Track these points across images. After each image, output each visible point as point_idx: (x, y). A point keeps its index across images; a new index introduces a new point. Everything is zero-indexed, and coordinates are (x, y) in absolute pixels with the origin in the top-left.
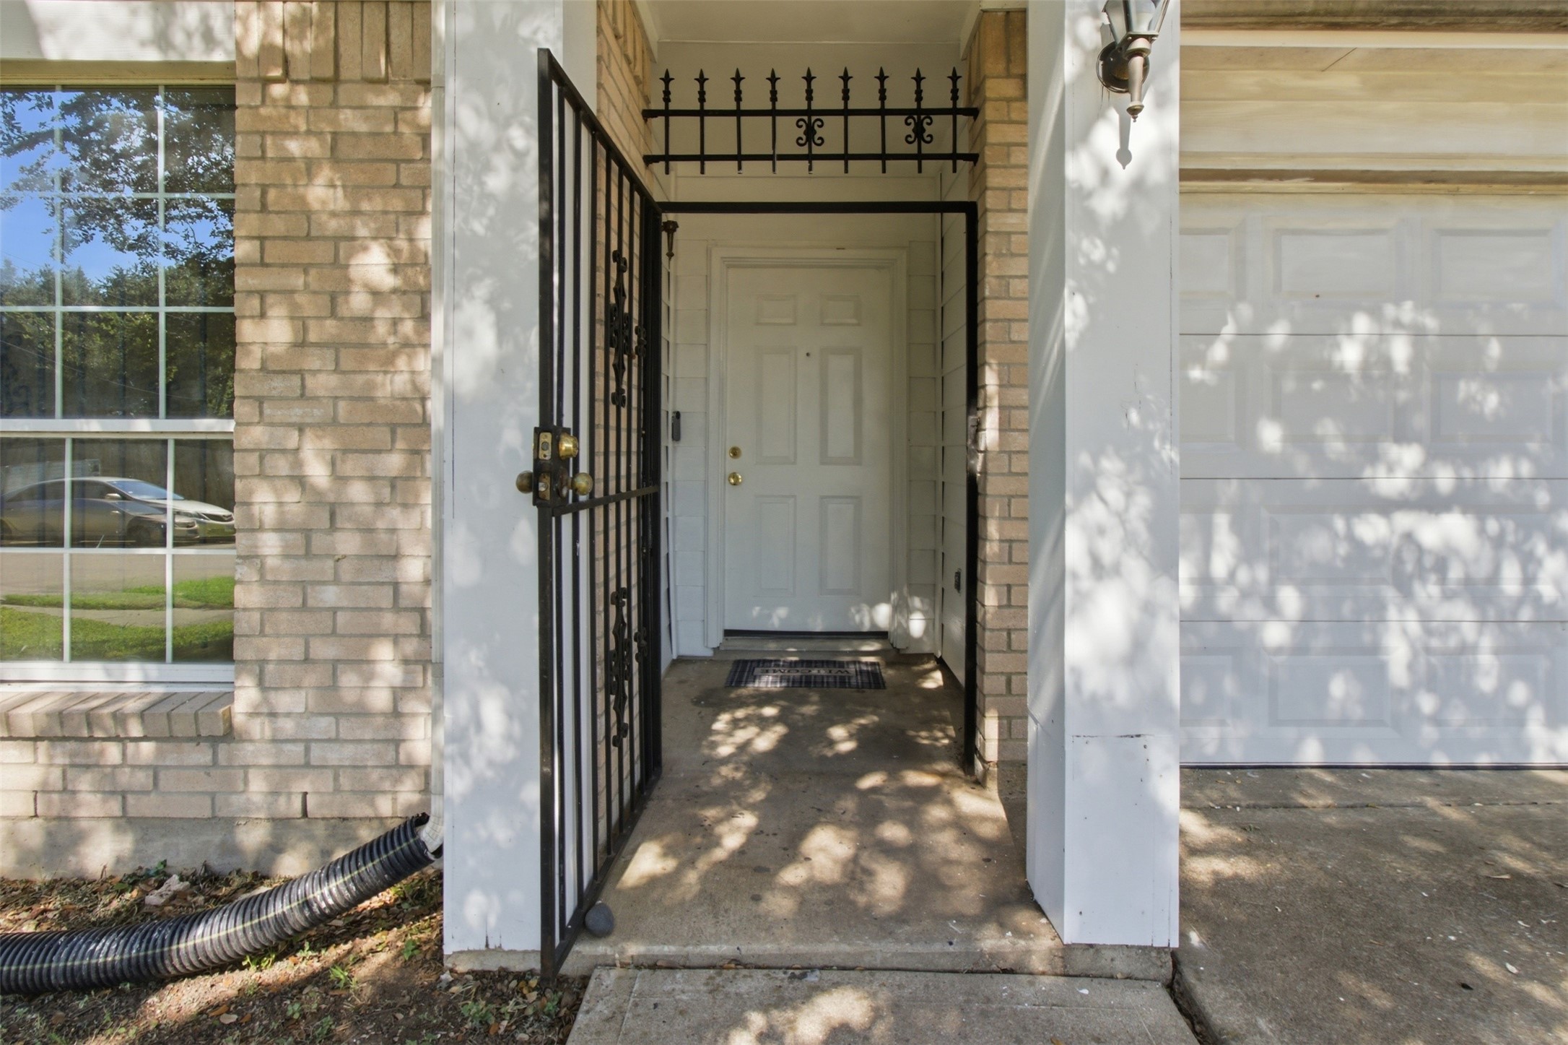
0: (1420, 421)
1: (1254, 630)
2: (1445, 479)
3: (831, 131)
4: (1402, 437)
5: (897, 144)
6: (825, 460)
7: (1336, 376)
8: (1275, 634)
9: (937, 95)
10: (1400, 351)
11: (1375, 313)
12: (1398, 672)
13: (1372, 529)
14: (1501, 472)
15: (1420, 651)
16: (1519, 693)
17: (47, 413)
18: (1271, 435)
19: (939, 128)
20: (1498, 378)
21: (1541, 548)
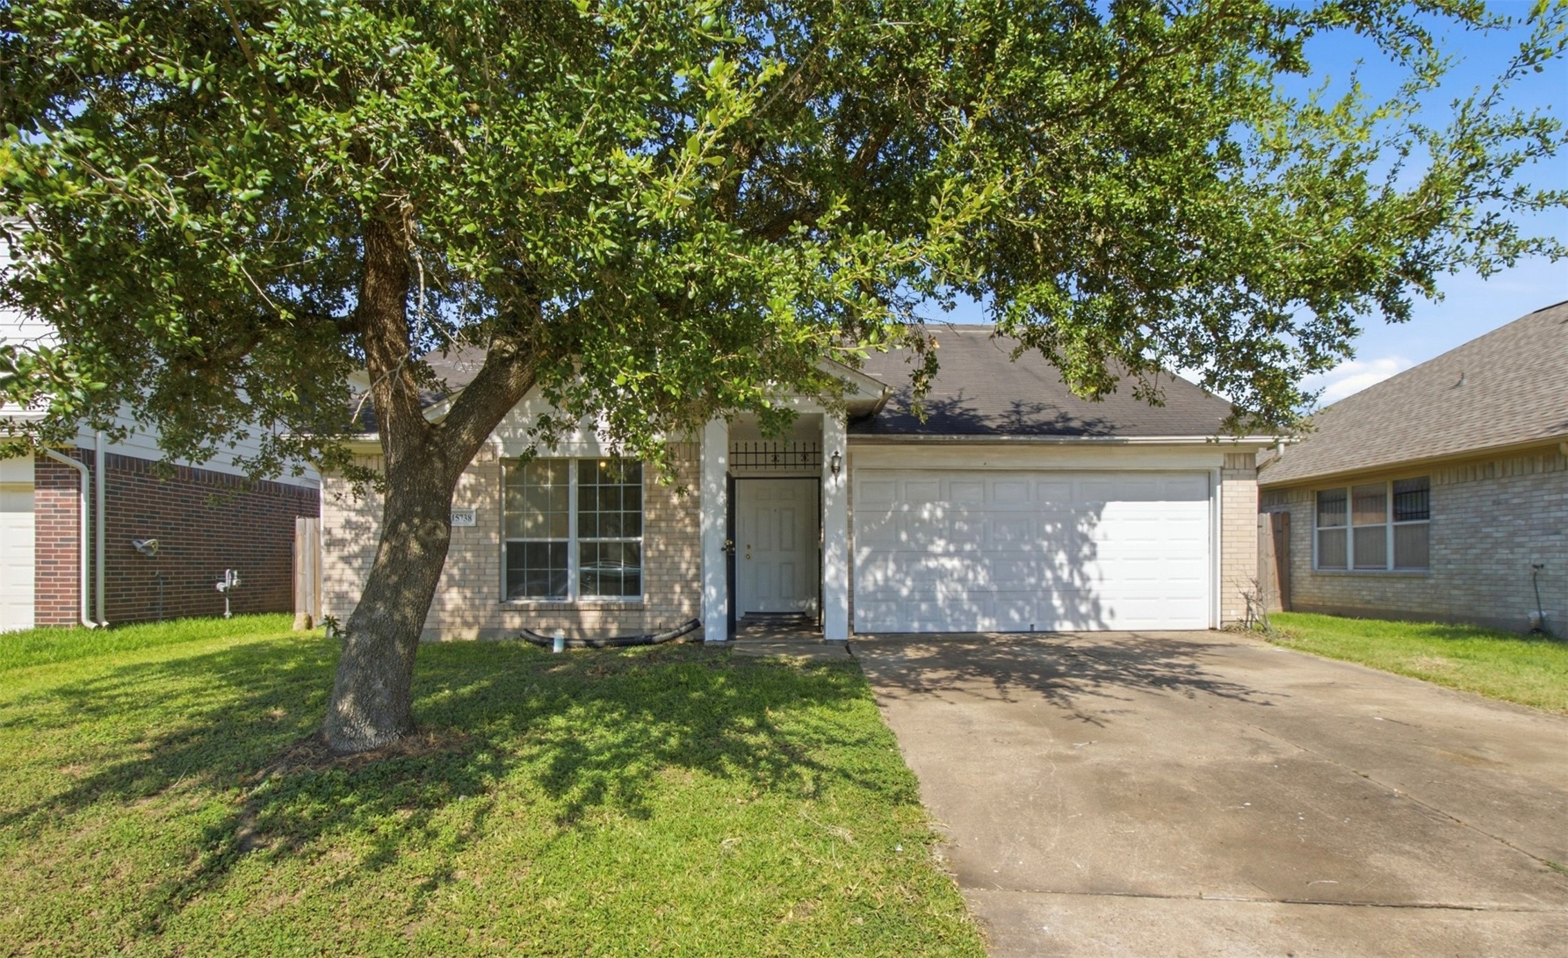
0: (945, 533)
1: (898, 591)
2: (952, 548)
3: (781, 458)
4: (941, 537)
5: (798, 461)
6: (781, 549)
7: (922, 521)
8: (905, 592)
9: (809, 449)
10: (939, 513)
11: (933, 503)
12: (940, 602)
13: (932, 564)
14: (968, 547)
15: (946, 598)
16: (975, 609)
17: (595, 536)
18: (904, 536)
19: (810, 457)
20: (966, 521)
21: (979, 569)
